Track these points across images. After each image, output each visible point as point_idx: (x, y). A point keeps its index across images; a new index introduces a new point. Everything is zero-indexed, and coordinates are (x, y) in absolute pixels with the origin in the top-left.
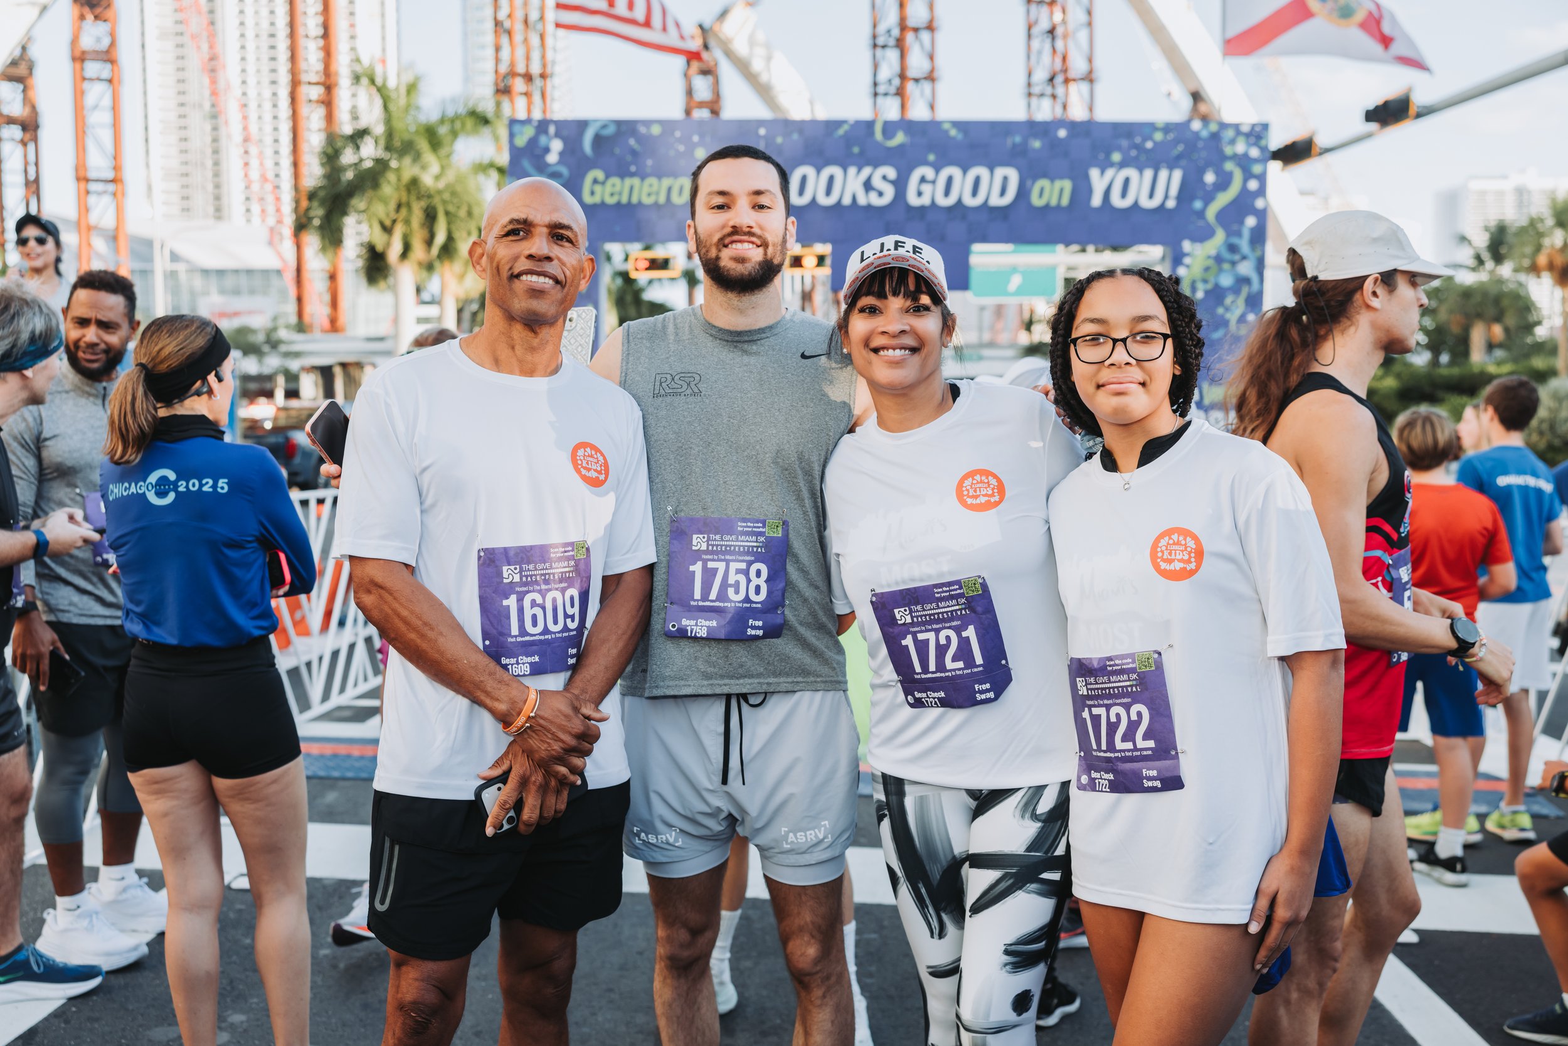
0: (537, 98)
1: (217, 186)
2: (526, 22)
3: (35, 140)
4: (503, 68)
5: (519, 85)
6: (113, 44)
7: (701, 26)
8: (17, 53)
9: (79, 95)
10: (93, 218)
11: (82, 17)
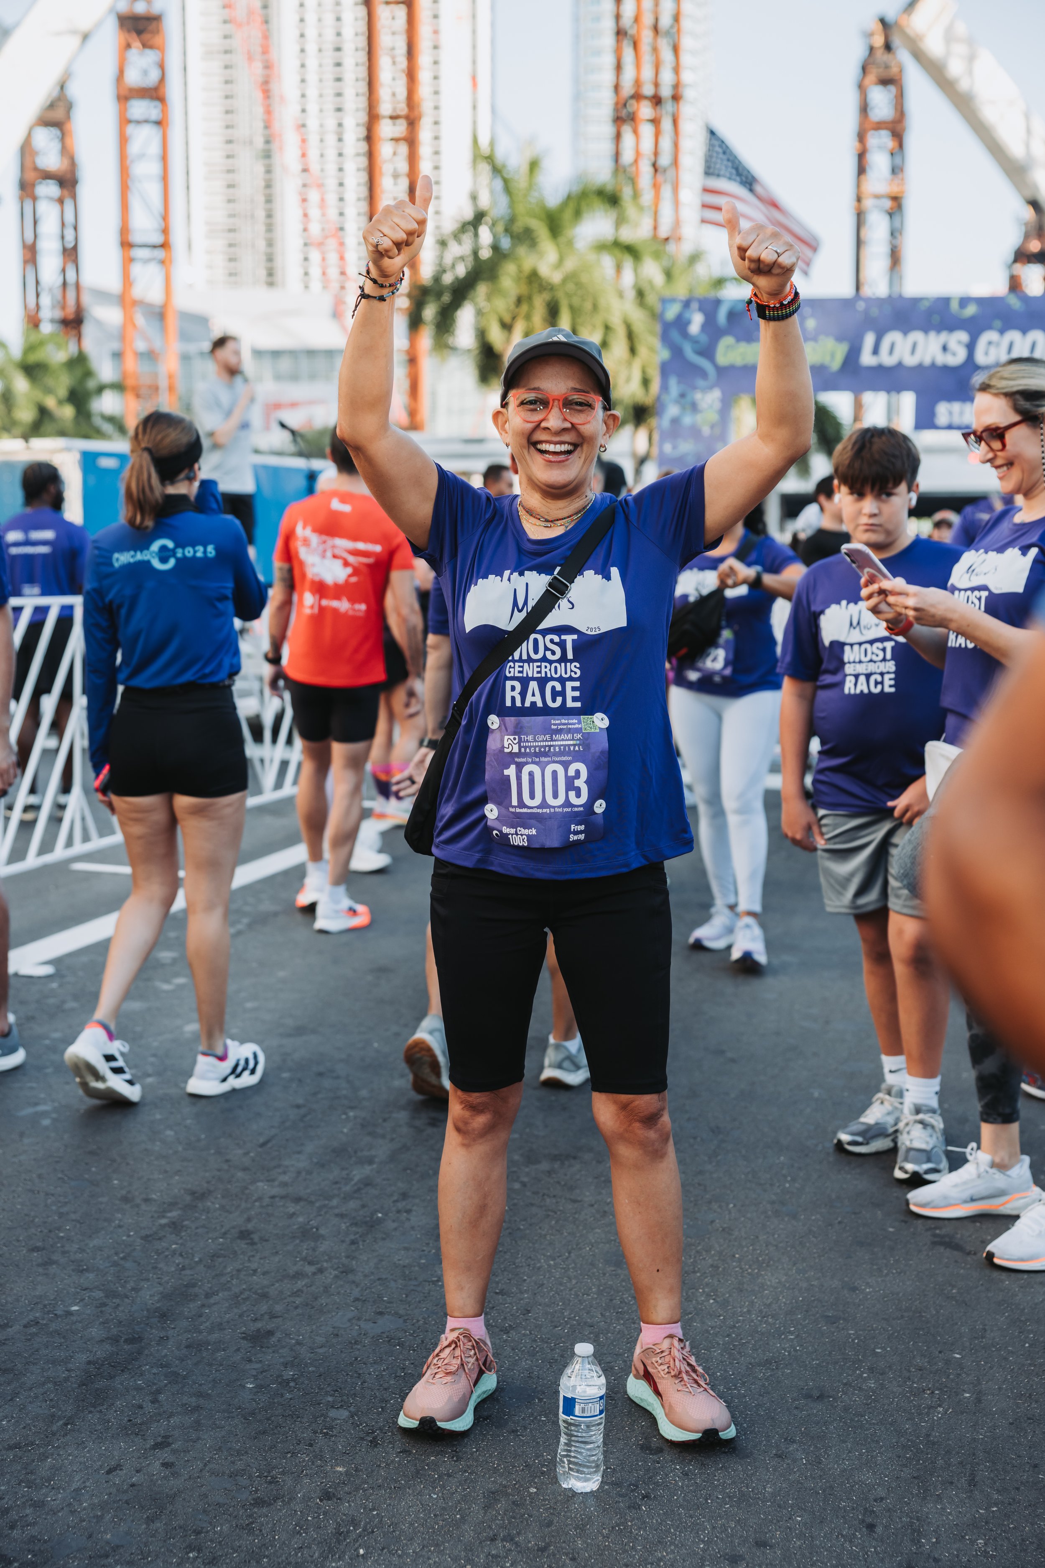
0: (666, 125)
1: (270, 243)
2: (656, 29)
3: (74, 197)
4: (627, 88)
5: (645, 110)
6: (162, 79)
7: (883, 21)
8: (55, 93)
9: (123, 141)
10: (137, 292)
11: (128, 46)
